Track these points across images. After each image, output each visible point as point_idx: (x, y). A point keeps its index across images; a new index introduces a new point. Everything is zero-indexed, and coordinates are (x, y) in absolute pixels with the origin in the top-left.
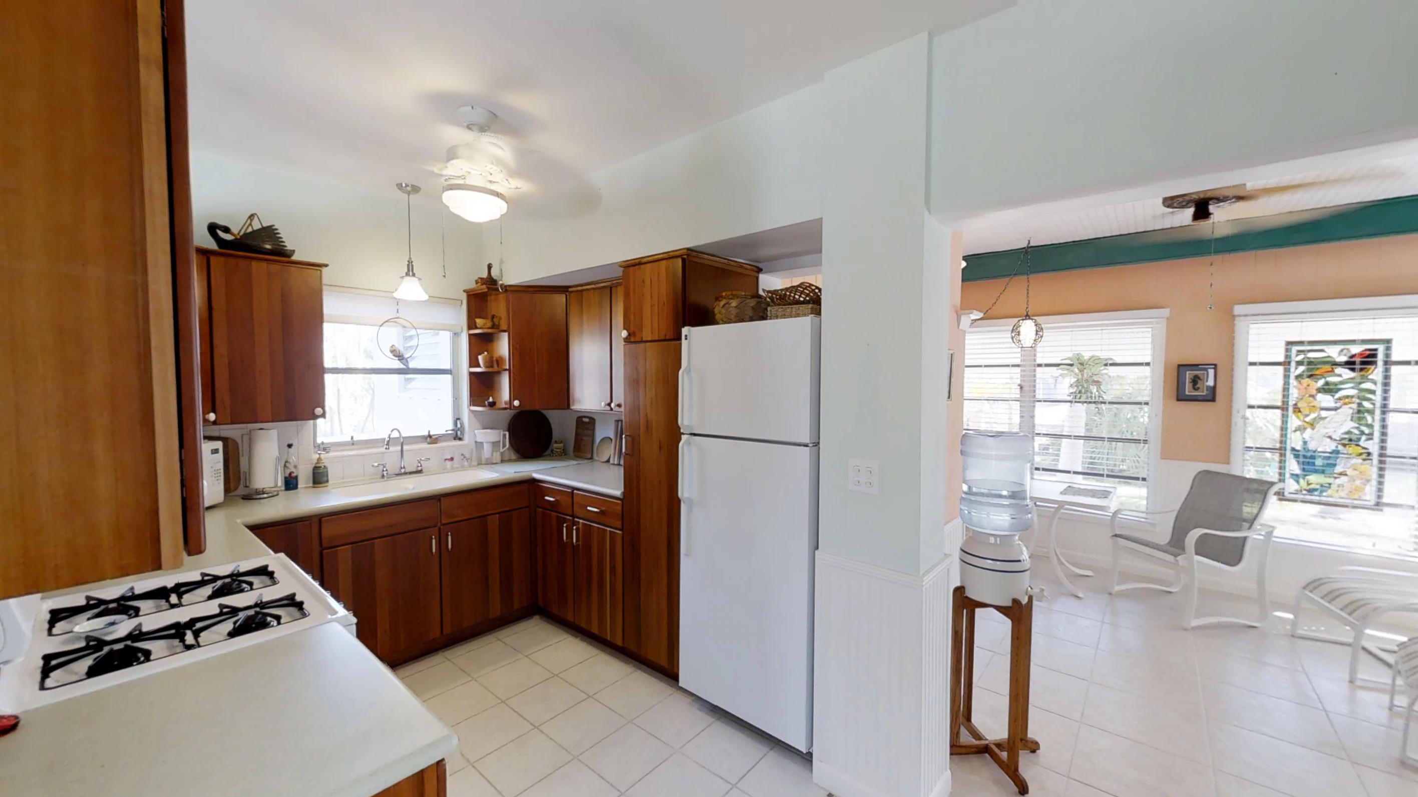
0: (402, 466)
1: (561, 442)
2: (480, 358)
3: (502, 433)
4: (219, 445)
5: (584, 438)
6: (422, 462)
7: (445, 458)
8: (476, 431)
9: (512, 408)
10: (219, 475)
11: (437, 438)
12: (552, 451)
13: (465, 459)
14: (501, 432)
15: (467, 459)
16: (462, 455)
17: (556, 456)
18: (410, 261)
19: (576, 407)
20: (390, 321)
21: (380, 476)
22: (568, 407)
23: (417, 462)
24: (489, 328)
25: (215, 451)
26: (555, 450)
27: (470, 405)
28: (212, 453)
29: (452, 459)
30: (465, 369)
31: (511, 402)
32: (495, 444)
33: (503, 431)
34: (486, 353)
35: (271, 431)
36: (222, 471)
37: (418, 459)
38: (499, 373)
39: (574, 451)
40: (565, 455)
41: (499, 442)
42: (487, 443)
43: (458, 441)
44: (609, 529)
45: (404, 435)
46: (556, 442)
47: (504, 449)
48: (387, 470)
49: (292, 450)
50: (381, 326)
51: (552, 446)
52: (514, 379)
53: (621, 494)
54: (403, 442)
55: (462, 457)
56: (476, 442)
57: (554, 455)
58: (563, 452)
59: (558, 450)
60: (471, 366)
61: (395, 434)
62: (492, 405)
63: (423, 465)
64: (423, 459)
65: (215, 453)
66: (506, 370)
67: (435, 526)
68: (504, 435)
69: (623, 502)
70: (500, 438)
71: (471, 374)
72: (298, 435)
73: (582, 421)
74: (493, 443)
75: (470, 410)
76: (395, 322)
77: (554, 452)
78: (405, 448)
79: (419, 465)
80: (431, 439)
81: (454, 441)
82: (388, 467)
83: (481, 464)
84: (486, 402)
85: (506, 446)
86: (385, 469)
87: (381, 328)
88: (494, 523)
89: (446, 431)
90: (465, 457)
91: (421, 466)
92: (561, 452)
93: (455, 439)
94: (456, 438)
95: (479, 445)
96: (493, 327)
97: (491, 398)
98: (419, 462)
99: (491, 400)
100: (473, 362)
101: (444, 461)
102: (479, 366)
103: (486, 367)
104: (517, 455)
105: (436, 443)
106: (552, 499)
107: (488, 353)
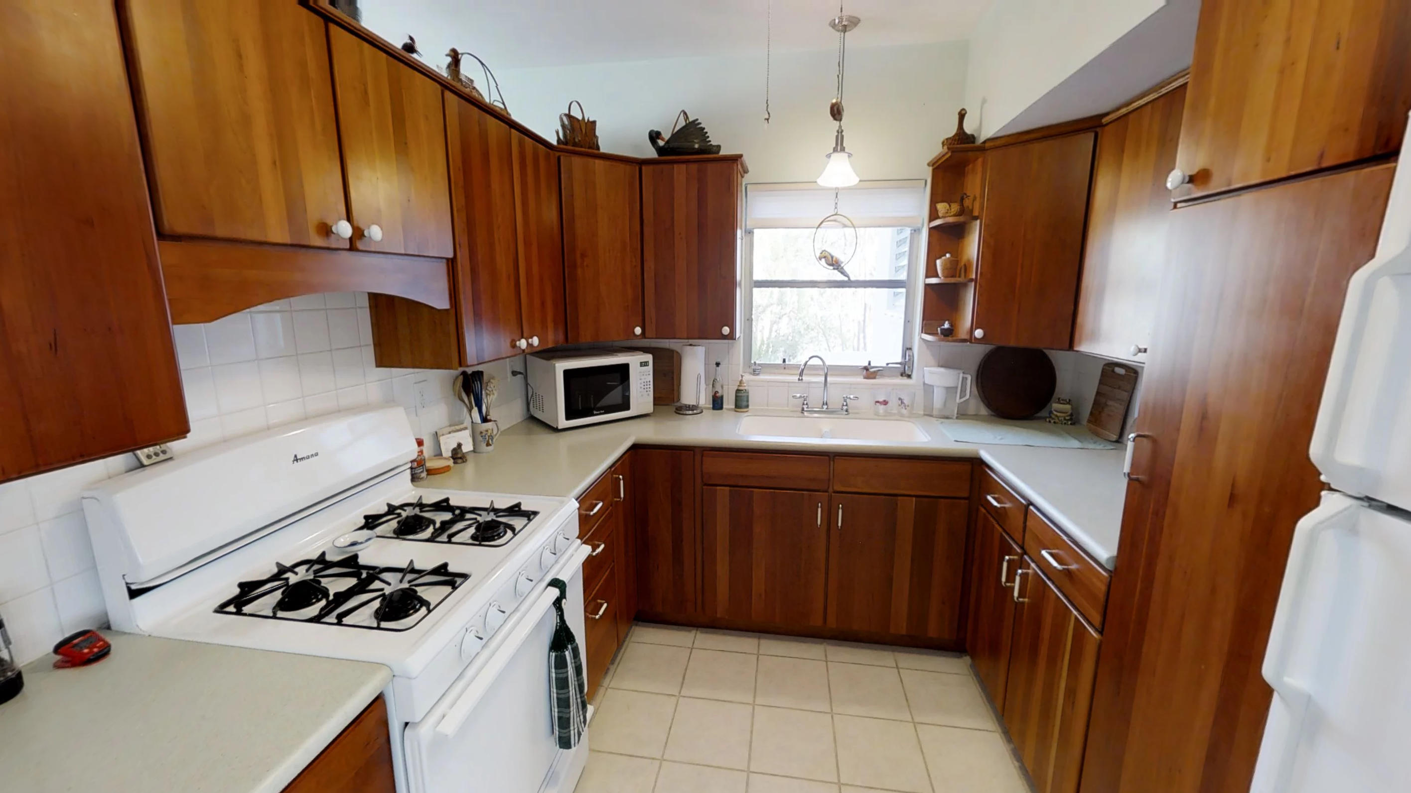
0: (825, 402)
1: (1069, 402)
2: (938, 262)
3: (961, 375)
4: (649, 358)
5: (1110, 403)
6: (848, 400)
7: (877, 400)
8: (925, 368)
9: (973, 341)
10: (648, 386)
11: (874, 372)
12: (1051, 412)
13: (903, 405)
14: (959, 374)
15: (905, 406)
16: (900, 399)
17: (1055, 422)
18: (840, 131)
19: (1085, 347)
20: (829, 219)
21: (800, 409)
22: (1071, 346)
23: (843, 399)
24: (955, 215)
25: (644, 364)
26: (1055, 413)
27: (922, 332)
28: (641, 366)
29: (885, 403)
30: (921, 280)
31: (971, 331)
32: (950, 390)
33: (964, 373)
34: (948, 255)
35: (696, 348)
36: (652, 383)
37: (845, 396)
38: (965, 285)
39: (1089, 421)
40: (1071, 424)
41: (957, 388)
42: (938, 387)
43: (905, 378)
44: (1075, 612)
45: (828, 363)
46: (1059, 401)
47: (962, 400)
48: (807, 404)
49: (719, 369)
50: (817, 228)
51: (1051, 405)
52: (980, 295)
53: (1108, 560)
54: (828, 371)
55: (900, 402)
56: (924, 384)
57: (1052, 421)
58: (1071, 419)
59: (1059, 414)
60: (927, 276)
61: (815, 362)
62: (948, 334)
63: (848, 404)
64: (852, 397)
65: (645, 366)
66: (972, 280)
67: (826, 491)
68: (964, 379)
69: (1111, 577)
70: (958, 384)
71: (927, 286)
72: (728, 352)
73: (1113, 371)
74: (948, 389)
75: (921, 338)
76: (835, 221)
77: (1053, 416)
78: (829, 379)
79: (845, 404)
80: (869, 372)
81: (901, 377)
82: (809, 401)
83: (931, 416)
84: (939, 329)
85: (965, 395)
86: (805, 402)
87: (819, 229)
88: (907, 510)
89: (888, 364)
90: (902, 403)
91: (847, 405)
92: (1065, 419)
93: (902, 375)
94: (904, 375)
95: (928, 389)
96: (961, 213)
97: (947, 322)
98: (845, 401)
99: (946, 325)
100: (931, 271)
101: (874, 402)
102: (937, 276)
103: (946, 277)
104: (988, 410)
105: (874, 378)
106: (995, 503)
107: (951, 256)
